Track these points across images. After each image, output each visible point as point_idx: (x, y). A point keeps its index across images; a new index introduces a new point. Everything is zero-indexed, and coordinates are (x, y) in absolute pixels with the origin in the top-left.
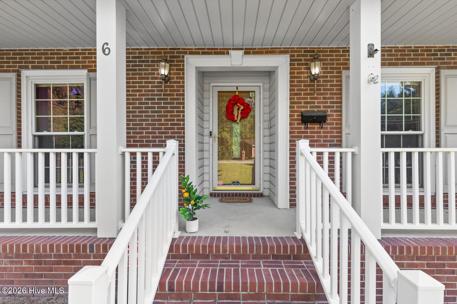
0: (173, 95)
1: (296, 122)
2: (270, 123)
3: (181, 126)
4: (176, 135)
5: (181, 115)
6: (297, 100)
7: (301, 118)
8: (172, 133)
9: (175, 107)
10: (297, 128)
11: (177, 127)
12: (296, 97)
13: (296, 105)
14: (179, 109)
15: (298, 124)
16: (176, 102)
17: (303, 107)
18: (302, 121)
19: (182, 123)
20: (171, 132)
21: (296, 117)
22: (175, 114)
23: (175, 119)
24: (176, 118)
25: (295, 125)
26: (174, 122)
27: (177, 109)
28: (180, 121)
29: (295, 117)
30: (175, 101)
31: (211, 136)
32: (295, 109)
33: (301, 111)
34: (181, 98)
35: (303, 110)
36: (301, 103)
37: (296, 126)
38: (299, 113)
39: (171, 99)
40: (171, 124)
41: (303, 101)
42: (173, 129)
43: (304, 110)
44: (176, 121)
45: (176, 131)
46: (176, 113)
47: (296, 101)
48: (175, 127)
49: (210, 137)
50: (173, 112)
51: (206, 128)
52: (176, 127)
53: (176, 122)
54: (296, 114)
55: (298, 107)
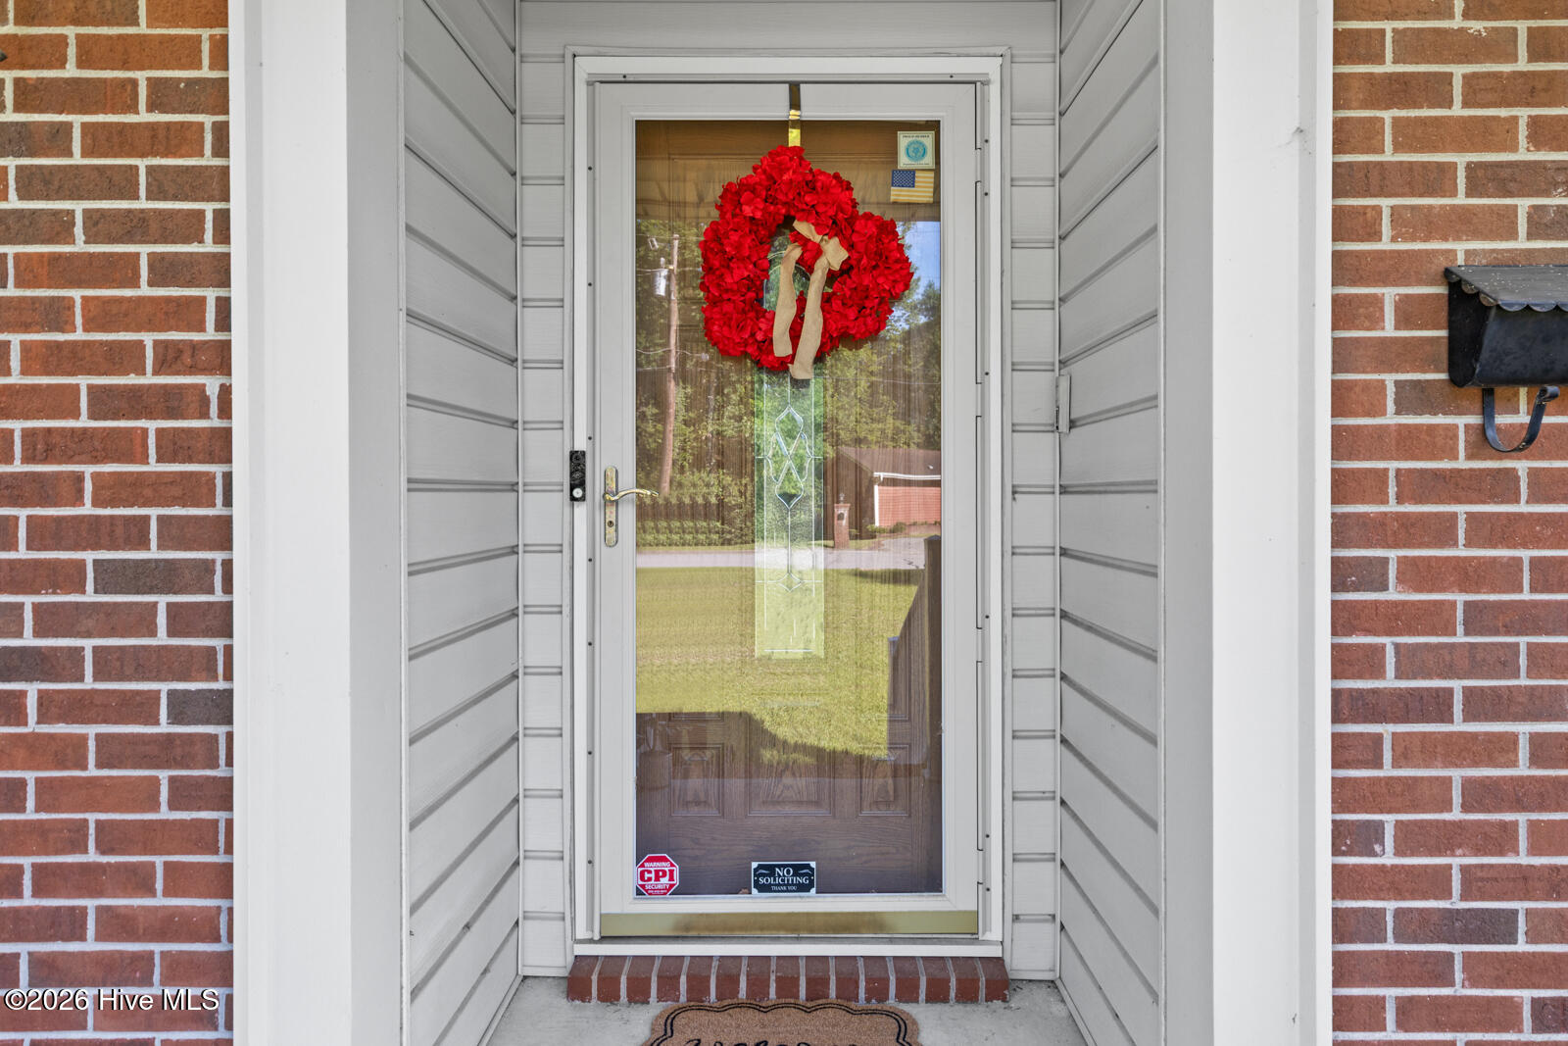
0: (122, 96)
1: (1390, 379)
2: (1064, 384)
3: (205, 415)
4: (153, 512)
5: (202, 300)
6: (1398, 147)
7: (1443, 333)
8: (111, 491)
9: (136, 227)
10: (1408, 442)
11: (160, 432)
12: (1387, 115)
13: (1385, 203)
14: (186, 241)
15: (1412, 398)
16: (150, 170)
17: (1463, 223)
18: (1452, 368)
19: (212, 385)
20: (95, 476)
21: (1389, 330)
22: (145, 290)
23: (140, 344)
24: (148, 338)
25: (1383, 413)
26: (132, 380)
27: (165, 241)
28: (192, 370)
29: (1376, 322)
30: (142, 164)
31: (578, 493)
32: (1385, 245)
33: (1443, 263)
34: (201, 125)
35: (1460, 250)
36: (1437, 179)
37: (1391, 419)
38: (1420, 282)
39: (99, 140)
40: (104, 402)
41: (1461, 160)
42: (128, 447)
43: (1467, 252)
44: (156, 373)
45: (153, 466)
46: (151, 284)
47: (1389, 156)
48: (145, 431)
49: (573, 499)
50: (122, 270)
51: (543, 426)
52: (152, 425)
53: (149, 379)
54: (1390, 294)
55: (1408, 224)
